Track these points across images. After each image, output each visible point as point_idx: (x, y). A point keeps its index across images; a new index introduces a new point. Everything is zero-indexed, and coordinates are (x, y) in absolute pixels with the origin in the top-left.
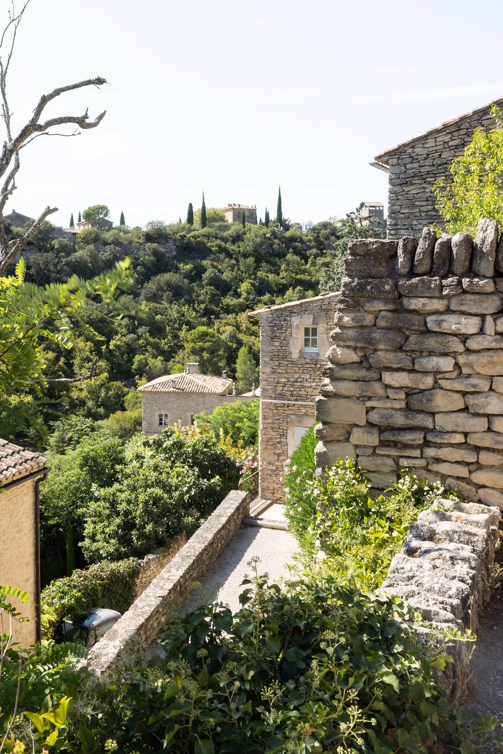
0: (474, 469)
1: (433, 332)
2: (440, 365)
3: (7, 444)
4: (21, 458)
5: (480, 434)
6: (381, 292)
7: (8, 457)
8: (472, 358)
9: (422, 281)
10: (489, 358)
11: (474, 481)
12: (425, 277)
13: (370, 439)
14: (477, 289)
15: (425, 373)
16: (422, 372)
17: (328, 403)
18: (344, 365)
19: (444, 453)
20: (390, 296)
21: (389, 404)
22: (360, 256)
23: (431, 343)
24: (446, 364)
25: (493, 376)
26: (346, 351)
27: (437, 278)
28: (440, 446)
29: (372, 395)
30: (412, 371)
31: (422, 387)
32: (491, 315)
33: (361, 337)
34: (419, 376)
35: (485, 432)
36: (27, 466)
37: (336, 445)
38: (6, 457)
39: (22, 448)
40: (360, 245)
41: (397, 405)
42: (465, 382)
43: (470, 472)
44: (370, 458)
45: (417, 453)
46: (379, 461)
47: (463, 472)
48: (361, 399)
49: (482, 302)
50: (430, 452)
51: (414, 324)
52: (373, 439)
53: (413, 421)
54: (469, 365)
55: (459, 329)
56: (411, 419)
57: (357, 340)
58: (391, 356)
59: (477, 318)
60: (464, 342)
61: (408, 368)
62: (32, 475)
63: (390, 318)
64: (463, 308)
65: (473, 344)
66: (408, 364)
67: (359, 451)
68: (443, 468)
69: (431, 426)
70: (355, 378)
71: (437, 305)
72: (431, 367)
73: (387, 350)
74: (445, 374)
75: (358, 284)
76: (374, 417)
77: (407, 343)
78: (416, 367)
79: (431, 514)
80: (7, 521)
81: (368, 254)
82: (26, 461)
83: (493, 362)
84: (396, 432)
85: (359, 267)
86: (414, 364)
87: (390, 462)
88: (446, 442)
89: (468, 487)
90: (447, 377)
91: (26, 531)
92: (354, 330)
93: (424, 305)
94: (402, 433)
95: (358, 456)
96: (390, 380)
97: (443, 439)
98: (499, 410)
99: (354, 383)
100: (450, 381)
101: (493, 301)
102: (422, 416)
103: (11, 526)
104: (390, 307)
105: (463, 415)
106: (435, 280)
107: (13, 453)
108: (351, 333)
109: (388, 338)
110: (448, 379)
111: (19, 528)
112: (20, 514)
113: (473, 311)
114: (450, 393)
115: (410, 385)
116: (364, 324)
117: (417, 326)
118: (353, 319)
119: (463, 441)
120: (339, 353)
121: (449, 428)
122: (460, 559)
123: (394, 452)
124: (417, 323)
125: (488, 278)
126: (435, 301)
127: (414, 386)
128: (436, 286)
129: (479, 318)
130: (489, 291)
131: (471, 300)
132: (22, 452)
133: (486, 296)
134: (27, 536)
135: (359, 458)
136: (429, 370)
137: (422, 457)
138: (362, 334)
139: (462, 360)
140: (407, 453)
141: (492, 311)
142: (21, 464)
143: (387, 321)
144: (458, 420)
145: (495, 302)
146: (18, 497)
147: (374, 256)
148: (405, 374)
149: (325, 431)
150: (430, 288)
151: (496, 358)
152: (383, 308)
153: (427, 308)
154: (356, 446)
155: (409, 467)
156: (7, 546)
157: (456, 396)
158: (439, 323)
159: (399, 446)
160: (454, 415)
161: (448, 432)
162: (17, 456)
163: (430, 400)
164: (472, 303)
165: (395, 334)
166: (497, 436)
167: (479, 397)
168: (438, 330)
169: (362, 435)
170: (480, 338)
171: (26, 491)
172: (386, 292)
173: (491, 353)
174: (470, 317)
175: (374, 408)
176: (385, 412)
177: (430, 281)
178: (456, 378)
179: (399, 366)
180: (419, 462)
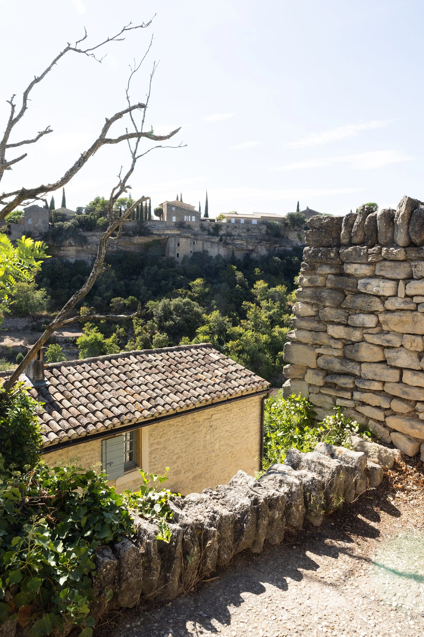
0: (389, 414)
1: (362, 293)
2: (365, 321)
3: (244, 369)
4: (251, 380)
5: (392, 384)
6: (327, 258)
7: (242, 378)
8: (388, 316)
9: (355, 249)
10: (399, 318)
11: (388, 424)
12: (358, 246)
13: (317, 380)
14: (392, 257)
15: (355, 327)
16: (353, 327)
17: (292, 347)
18: (303, 317)
19: (366, 397)
20: (334, 262)
21: (330, 352)
22: (316, 229)
23: (360, 302)
24: (370, 321)
25: (403, 334)
26: (305, 306)
27: (365, 247)
28: (364, 391)
29: (321, 344)
30: (347, 325)
31: (353, 339)
32: (403, 280)
33: (314, 295)
34: (351, 330)
35: (396, 382)
36: (253, 386)
37: (297, 382)
38: (240, 379)
39: (253, 373)
40: (316, 220)
41: (336, 354)
42: (383, 337)
43: (386, 417)
44: (317, 396)
45: (348, 395)
46: (323, 398)
47: (379, 415)
48: (314, 346)
49: (396, 268)
50: (357, 395)
51: (349, 286)
52: (319, 380)
53: (346, 367)
54: (386, 322)
55: (378, 291)
56: (345, 366)
57: (312, 298)
58: (333, 312)
59: (393, 282)
60: (383, 303)
61: (343, 322)
62: (257, 393)
63: (333, 281)
64: (382, 273)
65: (389, 305)
66: (342, 320)
67: (311, 390)
68: (366, 410)
69: (357, 373)
70: (309, 329)
71: (364, 270)
72: (358, 323)
73: (331, 307)
74: (368, 330)
75: (313, 252)
76: (321, 361)
77: (344, 301)
78: (349, 322)
79: (323, 446)
80: (238, 423)
81: (321, 228)
82: (253, 383)
83: (402, 321)
84: (334, 376)
85: (315, 238)
86: (347, 320)
87: (330, 400)
88: (366, 388)
89: (383, 429)
90: (369, 332)
91: (253, 433)
92: (311, 289)
93: (356, 270)
94: (338, 377)
95: (310, 393)
96: (332, 332)
97: (365, 385)
98: (407, 364)
99: (308, 333)
100: (371, 336)
101: (405, 267)
102: (353, 364)
103: (241, 428)
104: (333, 271)
105: (380, 366)
106: (364, 249)
107: (246, 376)
108: (308, 291)
109: (331, 296)
110: (370, 334)
111: (247, 430)
112: (248, 420)
113: (389, 276)
114: (371, 346)
115: (345, 337)
116: (317, 285)
117: (351, 287)
118: (309, 280)
119: (381, 389)
120: (300, 307)
121: (370, 376)
122: (286, 483)
123: (332, 393)
124: (351, 285)
125: (401, 247)
126: (364, 266)
127: (348, 338)
128: (364, 254)
129: (394, 282)
130: (401, 259)
131: (388, 267)
132: (253, 377)
133: (399, 263)
134: (254, 436)
135: (310, 395)
136: (357, 325)
137: (352, 399)
138: (315, 292)
139: (381, 318)
140: (341, 394)
141: (403, 276)
142: (249, 385)
143: (331, 283)
144: (377, 370)
145: (406, 269)
146: (248, 408)
147: (325, 229)
148: (342, 327)
149: (289, 370)
150: (360, 256)
151: (404, 317)
152: (329, 272)
153: (358, 273)
154: (310, 385)
155: (341, 407)
156: (238, 442)
157: (376, 349)
158: (366, 285)
159: (337, 388)
160: (374, 366)
161: (369, 380)
162: (248, 378)
163: (357, 351)
164: (389, 269)
165: (336, 293)
166: (405, 387)
167: (392, 351)
168: (365, 291)
169: (312, 375)
170: (393, 300)
171: (254, 404)
172: (331, 259)
173: (401, 313)
174: (387, 281)
175: (322, 355)
176: (329, 358)
177: (360, 250)
178: (377, 334)
179: (338, 320)
180: (349, 403)
